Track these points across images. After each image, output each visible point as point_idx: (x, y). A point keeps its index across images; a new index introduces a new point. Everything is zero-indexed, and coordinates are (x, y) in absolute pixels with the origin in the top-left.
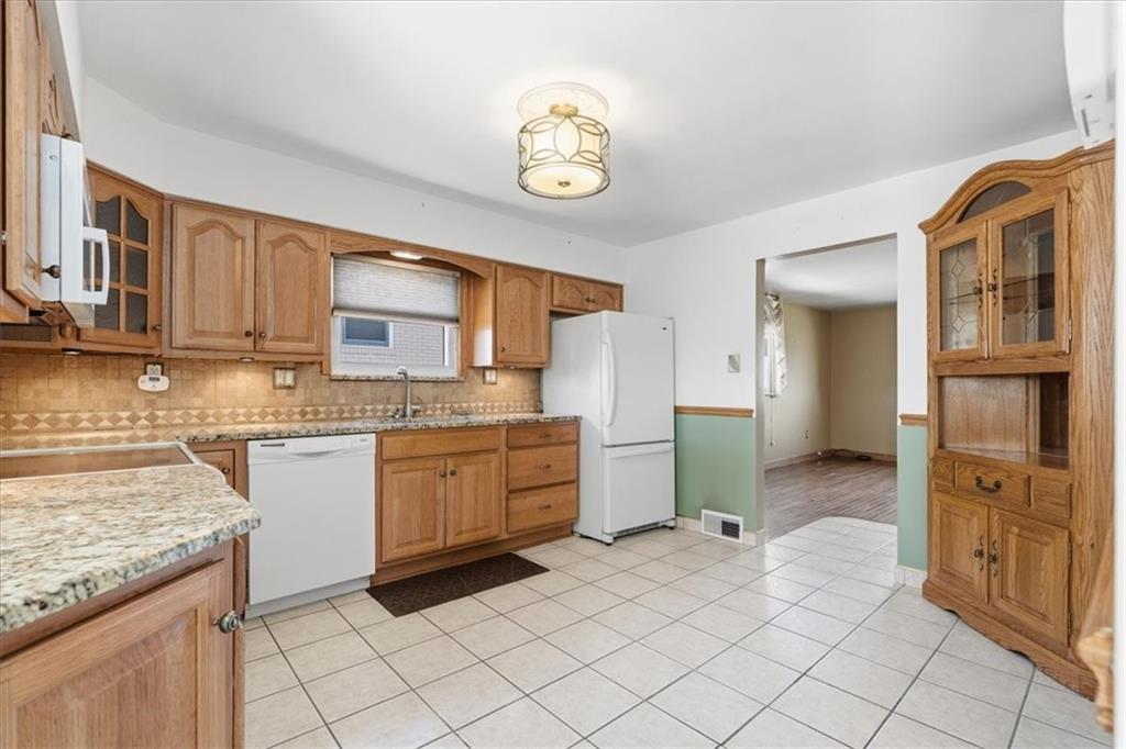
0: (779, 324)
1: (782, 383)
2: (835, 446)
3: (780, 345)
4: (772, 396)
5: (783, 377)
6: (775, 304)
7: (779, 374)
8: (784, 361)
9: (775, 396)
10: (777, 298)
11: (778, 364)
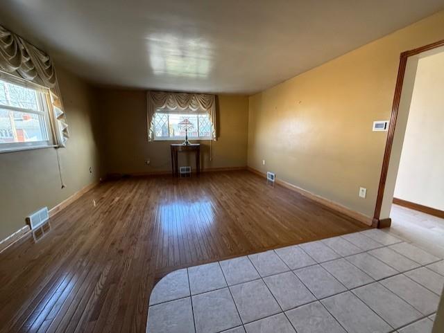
0: (52, 80)
1: (65, 135)
3: (56, 101)
4: (56, 148)
5: (65, 131)
6: (45, 59)
7: (61, 129)
9: (59, 147)
10: (46, 55)
11: (58, 118)
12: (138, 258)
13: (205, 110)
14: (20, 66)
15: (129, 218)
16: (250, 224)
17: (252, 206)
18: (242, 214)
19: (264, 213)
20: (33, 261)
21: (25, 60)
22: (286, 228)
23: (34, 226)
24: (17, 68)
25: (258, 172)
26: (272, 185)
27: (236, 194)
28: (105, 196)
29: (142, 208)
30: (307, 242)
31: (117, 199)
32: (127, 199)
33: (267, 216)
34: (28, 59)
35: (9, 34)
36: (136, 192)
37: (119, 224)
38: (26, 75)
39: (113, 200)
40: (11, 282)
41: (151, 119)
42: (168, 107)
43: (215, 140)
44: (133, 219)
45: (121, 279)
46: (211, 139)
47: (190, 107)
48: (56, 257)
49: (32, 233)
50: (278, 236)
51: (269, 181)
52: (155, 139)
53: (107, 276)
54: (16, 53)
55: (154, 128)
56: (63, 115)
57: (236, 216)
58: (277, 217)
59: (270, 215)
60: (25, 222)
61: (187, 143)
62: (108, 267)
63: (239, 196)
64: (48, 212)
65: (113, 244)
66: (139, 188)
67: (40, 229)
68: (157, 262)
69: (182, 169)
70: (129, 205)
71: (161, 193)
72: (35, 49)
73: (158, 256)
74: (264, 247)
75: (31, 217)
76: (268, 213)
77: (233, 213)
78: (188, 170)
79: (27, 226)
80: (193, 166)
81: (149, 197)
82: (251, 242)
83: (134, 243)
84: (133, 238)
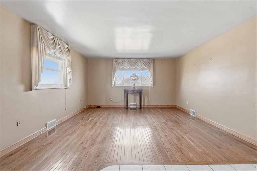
0: (68, 56)
1: (70, 82)
2: (90, 104)
3: (68, 65)
4: (65, 88)
5: (70, 80)
6: (66, 46)
7: (68, 79)
8: (71, 73)
9: (67, 88)
10: (67, 45)
11: (68, 74)
12: (93, 154)
13: (147, 68)
14: (55, 50)
15: (94, 130)
16: (171, 144)
17: (174, 132)
18: (166, 136)
19: (183, 138)
20: (44, 145)
21: (58, 47)
22: (200, 151)
23: (48, 128)
24: (54, 51)
25: (183, 109)
26: (194, 119)
27: (164, 123)
28: (85, 116)
29: (102, 125)
30: (217, 164)
31: (91, 119)
32: (95, 119)
33: (185, 139)
34: (59, 47)
35: (54, 37)
36: (101, 116)
37: (88, 132)
38: (57, 54)
39: (89, 119)
40: (31, 154)
41: (114, 74)
42: (124, 67)
43: (152, 86)
44: (96, 131)
45: (81, 164)
46: (150, 86)
47: (137, 67)
48: (53, 145)
49: (47, 132)
50: (191, 155)
51: (191, 116)
52: (116, 86)
53: (74, 161)
54: (55, 44)
55: (116, 79)
56: (70, 72)
57: (161, 137)
58: (193, 142)
59: (188, 139)
60: (45, 125)
61: (134, 88)
62: (76, 156)
63: (166, 124)
64: (56, 122)
65: (82, 143)
66: (104, 114)
67: (51, 130)
68: (103, 158)
69: (131, 104)
70: (96, 123)
71: (115, 118)
72: (63, 42)
73: (104, 155)
74: (178, 162)
75: (48, 123)
76: (186, 138)
77: (159, 135)
78: (134, 105)
79: (46, 127)
80: (138, 103)
81: (108, 119)
82: (169, 156)
83: (93, 145)
84: (93, 141)
